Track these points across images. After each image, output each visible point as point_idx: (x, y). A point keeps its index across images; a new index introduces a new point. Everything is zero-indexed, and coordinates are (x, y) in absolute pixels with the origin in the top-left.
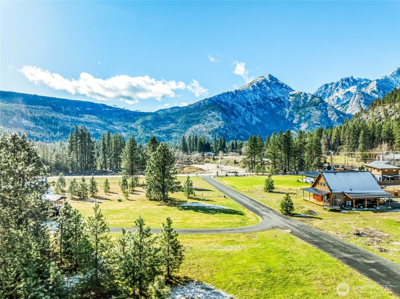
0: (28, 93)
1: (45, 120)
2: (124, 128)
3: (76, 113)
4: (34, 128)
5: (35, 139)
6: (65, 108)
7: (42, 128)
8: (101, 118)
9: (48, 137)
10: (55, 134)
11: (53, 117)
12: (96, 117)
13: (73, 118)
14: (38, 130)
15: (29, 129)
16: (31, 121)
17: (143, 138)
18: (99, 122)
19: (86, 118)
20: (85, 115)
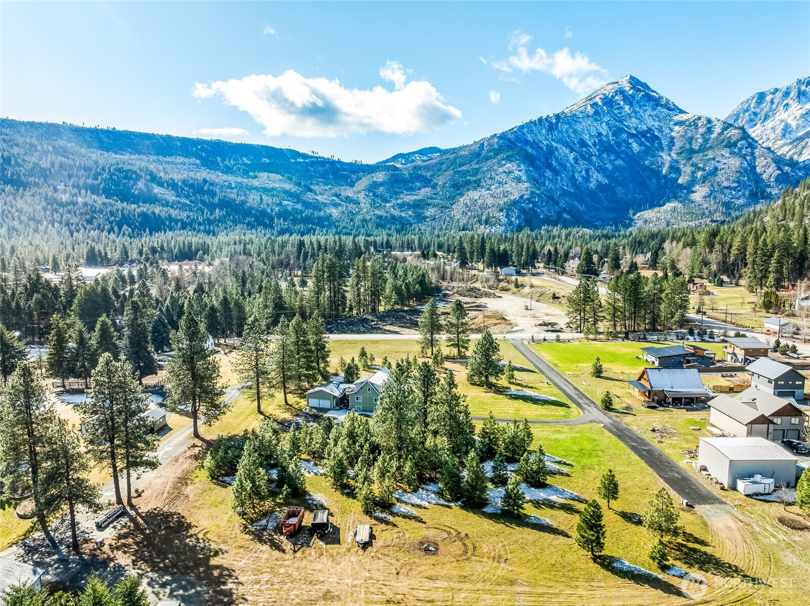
0: (155, 133)
1: (192, 186)
2: (334, 198)
3: (244, 170)
4: (174, 202)
5: (179, 224)
6: (223, 160)
7: (188, 202)
8: (290, 179)
9: (201, 219)
10: (212, 214)
11: (205, 181)
12: (281, 177)
13: (239, 180)
14: (183, 207)
15: (167, 205)
16: (168, 188)
17: (371, 219)
18: (288, 186)
19: (264, 179)
20: (261, 174)
